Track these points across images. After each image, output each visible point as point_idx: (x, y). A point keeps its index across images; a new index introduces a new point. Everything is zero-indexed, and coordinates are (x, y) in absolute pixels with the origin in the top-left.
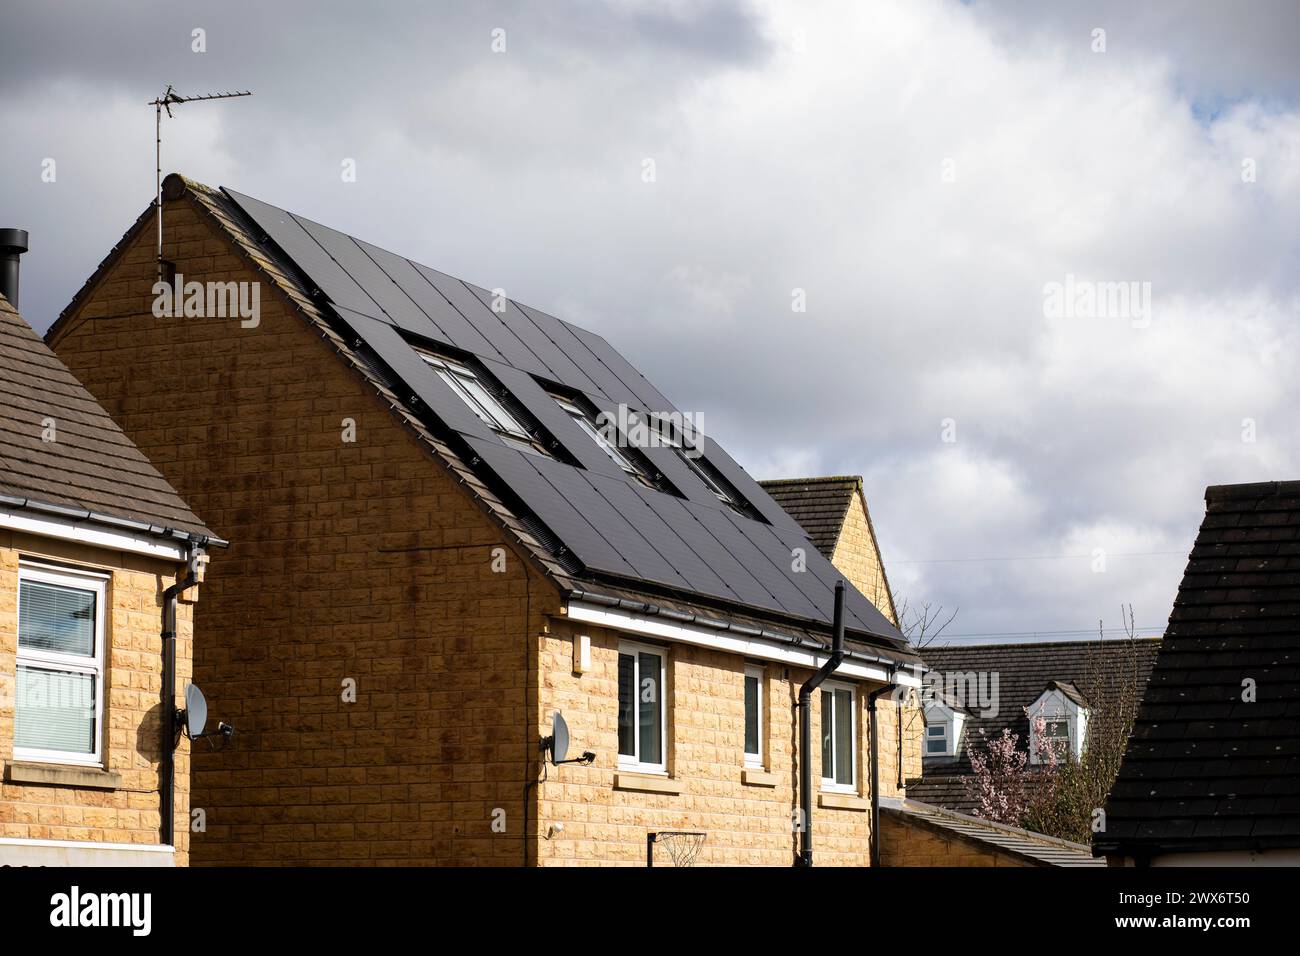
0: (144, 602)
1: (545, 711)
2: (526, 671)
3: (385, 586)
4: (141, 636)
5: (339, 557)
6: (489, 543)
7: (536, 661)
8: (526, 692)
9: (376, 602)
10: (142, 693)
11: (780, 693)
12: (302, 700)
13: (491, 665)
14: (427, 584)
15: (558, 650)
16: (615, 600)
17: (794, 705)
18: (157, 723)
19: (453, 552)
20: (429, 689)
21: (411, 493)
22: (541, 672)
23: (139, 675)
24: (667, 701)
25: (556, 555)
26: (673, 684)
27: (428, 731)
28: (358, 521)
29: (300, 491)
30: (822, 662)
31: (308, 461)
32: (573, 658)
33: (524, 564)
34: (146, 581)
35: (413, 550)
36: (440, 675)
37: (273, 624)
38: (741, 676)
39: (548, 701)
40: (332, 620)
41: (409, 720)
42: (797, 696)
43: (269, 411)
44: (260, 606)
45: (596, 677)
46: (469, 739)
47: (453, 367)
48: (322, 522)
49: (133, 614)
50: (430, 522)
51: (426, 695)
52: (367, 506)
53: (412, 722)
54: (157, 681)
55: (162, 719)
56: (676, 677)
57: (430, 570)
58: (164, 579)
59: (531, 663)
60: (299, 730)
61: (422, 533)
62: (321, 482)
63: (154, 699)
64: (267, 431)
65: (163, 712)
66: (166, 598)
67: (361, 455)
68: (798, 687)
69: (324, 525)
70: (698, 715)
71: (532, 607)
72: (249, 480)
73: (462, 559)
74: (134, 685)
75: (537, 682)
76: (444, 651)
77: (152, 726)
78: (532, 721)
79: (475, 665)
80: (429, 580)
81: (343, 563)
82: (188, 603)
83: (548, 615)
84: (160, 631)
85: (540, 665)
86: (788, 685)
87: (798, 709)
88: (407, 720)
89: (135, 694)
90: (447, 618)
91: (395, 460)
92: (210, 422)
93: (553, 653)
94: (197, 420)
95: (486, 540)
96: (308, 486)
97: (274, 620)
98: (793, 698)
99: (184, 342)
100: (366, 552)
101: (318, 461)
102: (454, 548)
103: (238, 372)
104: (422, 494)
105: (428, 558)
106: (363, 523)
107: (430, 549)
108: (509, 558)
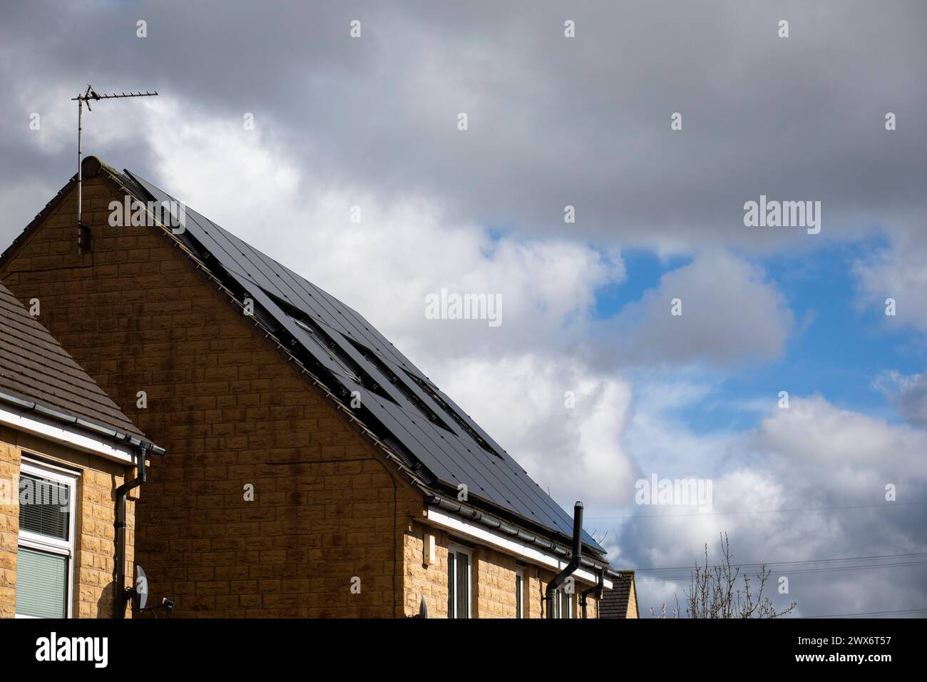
0: (102, 496)
1: (408, 594)
2: (393, 562)
3: (271, 492)
4: (101, 524)
5: (231, 468)
7: (402, 554)
8: (393, 580)
9: (263, 505)
10: (101, 573)
11: (536, 587)
12: (199, 585)
13: (363, 557)
14: (308, 491)
15: (415, 546)
16: (458, 507)
17: (542, 599)
18: (110, 597)
19: (330, 465)
20: (309, 576)
21: (294, 417)
22: (405, 563)
23: (99, 557)
24: (472, 591)
25: (413, 469)
26: (478, 577)
27: (308, 610)
28: (248, 439)
29: (198, 414)
30: (564, 566)
31: (205, 390)
34: (104, 479)
35: (295, 463)
36: (319, 565)
37: (174, 522)
38: (515, 573)
39: (409, 587)
40: (225, 519)
41: (293, 601)
42: (544, 592)
43: (171, 349)
44: (162, 507)
45: (436, 569)
48: (217, 439)
49: (96, 507)
50: (310, 441)
51: (306, 581)
52: (255, 427)
53: (294, 603)
54: (111, 563)
55: (114, 595)
56: (479, 572)
58: (117, 478)
59: (397, 555)
60: (196, 609)
62: (216, 408)
63: (107, 578)
64: (169, 365)
65: (114, 589)
66: (119, 495)
68: (545, 585)
69: (219, 442)
70: (491, 603)
71: (398, 510)
72: (153, 405)
73: (338, 471)
74: (96, 565)
75: (403, 571)
76: (322, 545)
77: (107, 600)
78: (398, 601)
79: (349, 557)
80: (310, 487)
81: (234, 473)
82: (132, 499)
83: (412, 517)
84: (113, 521)
85: (405, 557)
86: (538, 582)
87: (545, 601)
88: (290, 601)
89: (96, 572)
90: (324, 518)
91: (280, 390)
92: (120, 357)
93: (412, 546)
94: (108, 355)
95: (359, 455)
96: (205, 410)
97: (174, 518)
98: (542, 593)
99: (98, 292)
100: (255, 465)
101: (213, 390)
102: (331, 462)
103: (144, 318)
104: (304, 418)
105: (309, 469)
106: (252, 440)
107: (311, 462)
108: (379, 471)
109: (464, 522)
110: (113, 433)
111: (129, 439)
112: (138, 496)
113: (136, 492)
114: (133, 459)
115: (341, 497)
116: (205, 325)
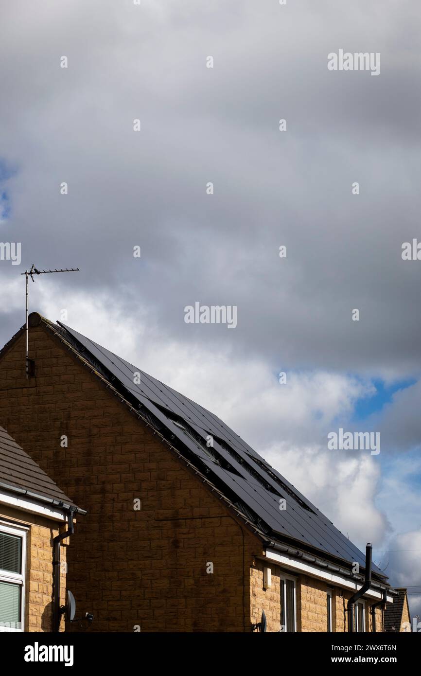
0: (44, 544)
1: (253, 609)
2: (243, 587)
3: (159, 539)
4: (43, 563)
5: (131, 523)
6: (220, 515)
7: (249, 581)
8: (243, 600)
9: (154, 549)
10: (44, 596)
11: (340, 602)
12: (110, 603)
13: (222, 583)
14: (184, 539)
15: (257, 576)
16: (286, 548)
17: (345, 610)
18: (50, 612)
19: (199, 520)
20: (185, 597)
21: (174, 488)
22: (251, 587)
23: (42, 585)
24: (297, 606)
25: (256, 523)
26: (300, 596)
27: (185, 620)
29: (108, 487)
30: (359, 587)
31: (113, 470)
32: (263, 580)
33: (241, 527)
34: (45, 532)
35: (175, 520)
36: (192, 589)
37: (93, 560)
38: (326, 593)
39: (254, 604)
40: (127, 558)
41: (174, 614)
42: (346, 606)
43: (90, 442)
44: (84, 551)
45: (272, 591)
46: (210, 625)
48: (121, 504)
49: (41, 551)
50: (185, 504)
51: (183, 600)
52: (147, 495)
53: (175, 615)
54: (51, 589)
55: (52, 611)
56: (302, 593)
57: (185, 530)
58: (54, 531)
59: (245, 582)
60: (108, 619)
61: (181, 510)
62: (121, 482)
63: (48, 599)
64: (89, 453)
65: (52, 607)
66: (55, 542)
67: (144, 467)
68: (346, 601)
69: (123, 505)
70: (310, 614)
71: (246, 551)
72: (78, 481)
73: (204, 525)
74: (40, 591)
75: (249, 593)
76: (194, 576)
77: (48, 614)
78: (246, 614)
79: (212, 584)
80: (185, 536)
81: (134, 527)
82: (64, 545)
83: (255, 556)
84: (52, 560)
85: (251, 584)
86: (342, 599)
87: (346, 612)
88: (172, 614)
89: (40, 595)
90: (195, 557)
91: (164, 470)
92: (55, 448)
93: (256, 576)
94: (47, 447)
95: (218, 514)
96: (113, 484)
97: (93, 558)
98: (344, 607)
99: (40, 404)
100: (148, 521)
101: (119, 470)
102: (199, 518)
103: (71, 421)
104: (181, 489)
105: (184, 524)
106: (145, 504)
107: (186, 519)
108: (232, 524)
109: (290, 559)
110: (51, 501)
111: (62, 504)
112: (68, 543)
113: (67, 541)
114: (65, 518)
115: (206, 543)
116: (113, 426)
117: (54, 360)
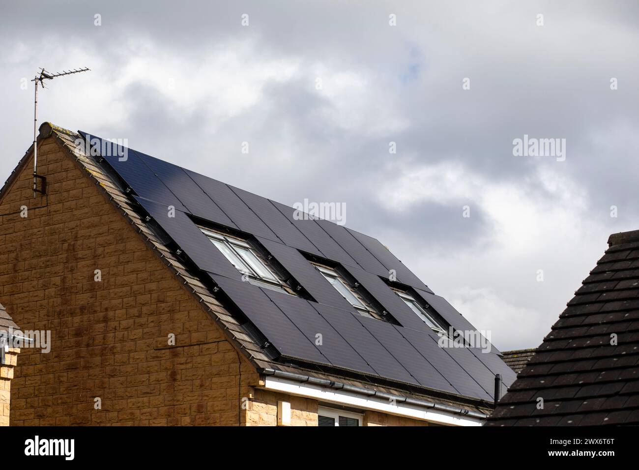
3: (157, 372)
5: (132, 354)
6: (217, 340)
7: (245, 417)
9: (152, 383)
13: (218, 421)
14: (181, 370)
15: (263, 411)
16: (305, 377)
19: (196, 347)
21: (173, 310)
25: (262, 348)
28: (143, 331)
29: (111, 314)
31: (115, 294)
32: (277, 416)
33: (239, 354)
35: (173, 348)
40: (127, 395)
43: (95, 264)
44: (87, 389)
47: (230, 240)
48: (123, 333)
50: (183, 329)
52: (148, 321)
57: (183, 360)
59: (241, 418)
61: (180, 337)
62: (122, 308)
67: (145, 289)
71: (242, 381)
72: (82, 309)
73: (202, 352)
76: (190, 413)
80: (183, 367)
81: (134, 358)
83: (253, 387)
85: (248, 420)
90: (193, 391)
91: (164, 290)
92: (63, 274)
93: (258, 410)
94: (56, 273)
95: (216, 338)
96: (115, 310)
99: (50, 225)
100: (147, 351)
101: (121, 294)
102: (197, 345)
103: (78, 242)
104: (180, 311)
105: (182, 352)
106: (145, 332)
107: (184, 347)
108: (229, 350)
109: (324, 391)
115: (203, 373)
116: (117, 244)
117: (64, 174)
